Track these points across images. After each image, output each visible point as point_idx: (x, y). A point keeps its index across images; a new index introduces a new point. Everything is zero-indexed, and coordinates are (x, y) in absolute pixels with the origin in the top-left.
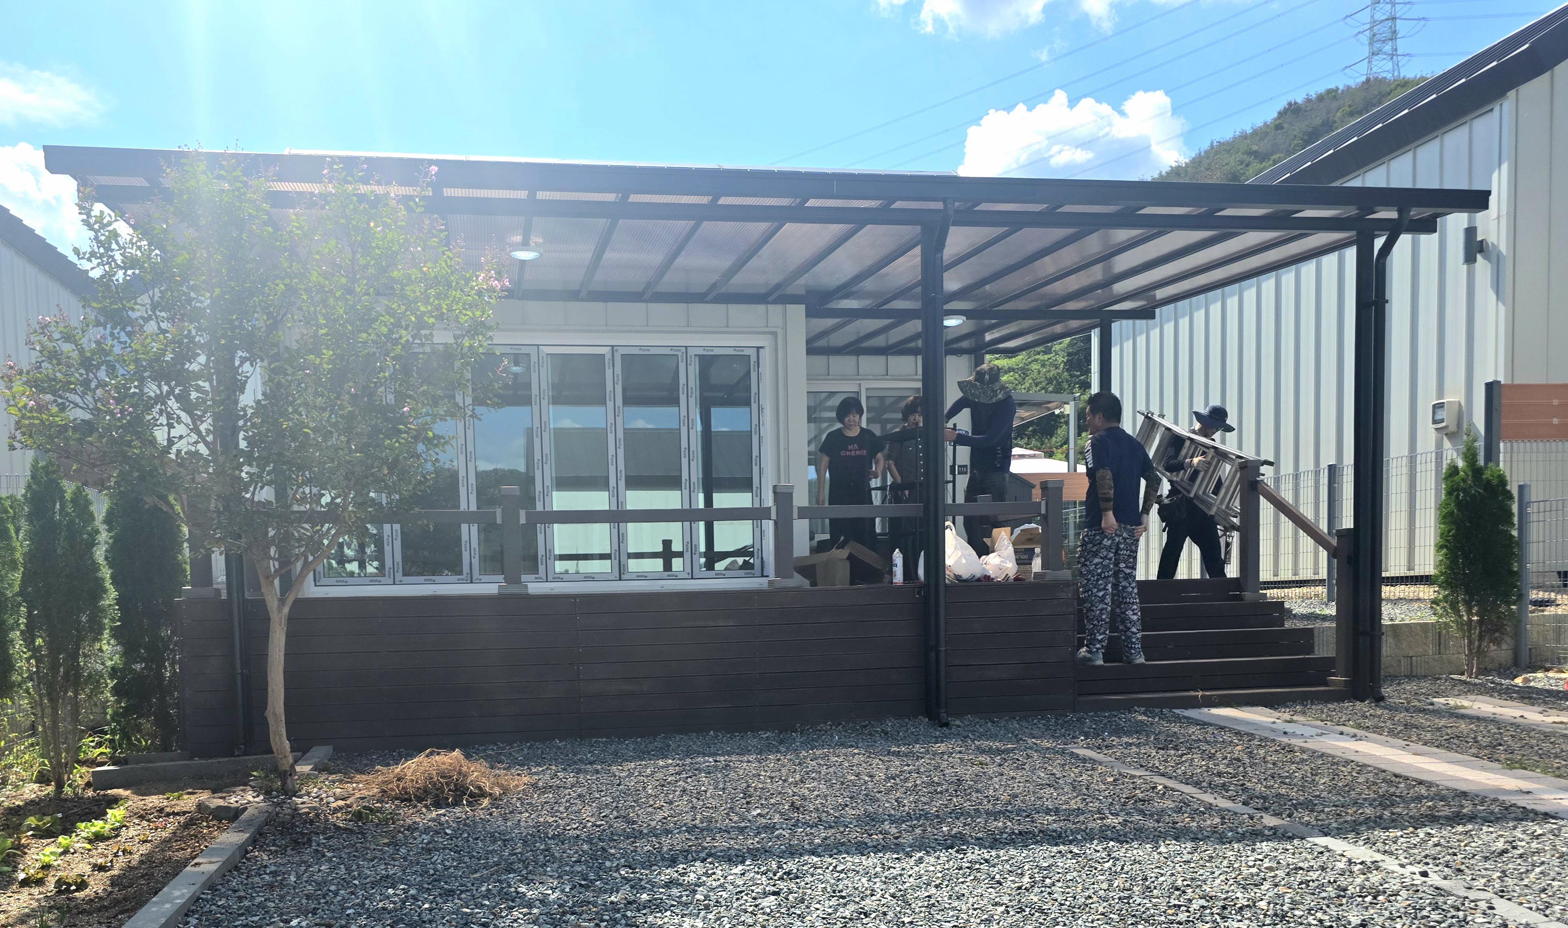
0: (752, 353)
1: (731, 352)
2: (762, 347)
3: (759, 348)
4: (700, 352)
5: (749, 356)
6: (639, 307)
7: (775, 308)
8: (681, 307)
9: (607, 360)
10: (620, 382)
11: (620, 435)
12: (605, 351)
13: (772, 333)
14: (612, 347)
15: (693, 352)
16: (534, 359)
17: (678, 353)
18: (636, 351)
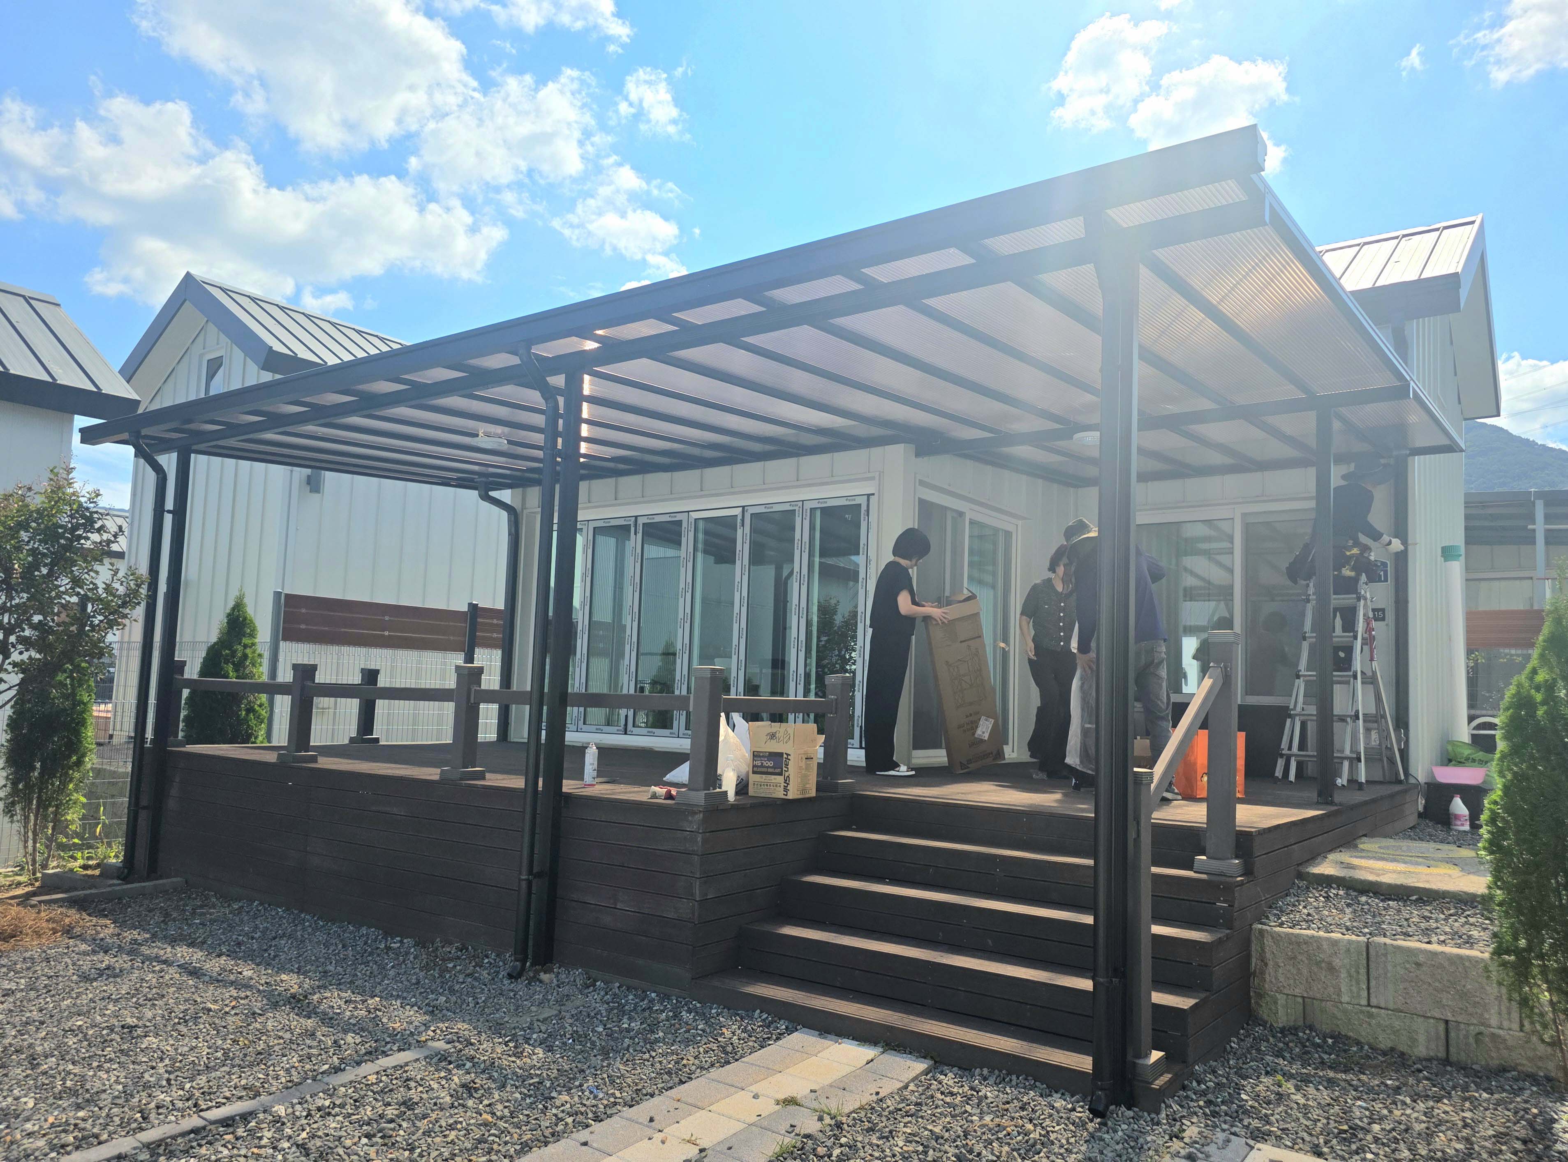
0: (862, 501)
1: (843, 502)
2: (873, 494)
3: (869, 495)
4: (815, 505)
5: (860, 505)
6: (758, 466)
7: (877, 451)
8: (793, 461)
9: (739, 521)
10: (748, 541)
11: (745, 593)
12: (738, 512)
13: (873, 478)
14: (743, 507)
15: (808, 506)
16: (684, 525)
17: (796, 508)
18: (762, 510)
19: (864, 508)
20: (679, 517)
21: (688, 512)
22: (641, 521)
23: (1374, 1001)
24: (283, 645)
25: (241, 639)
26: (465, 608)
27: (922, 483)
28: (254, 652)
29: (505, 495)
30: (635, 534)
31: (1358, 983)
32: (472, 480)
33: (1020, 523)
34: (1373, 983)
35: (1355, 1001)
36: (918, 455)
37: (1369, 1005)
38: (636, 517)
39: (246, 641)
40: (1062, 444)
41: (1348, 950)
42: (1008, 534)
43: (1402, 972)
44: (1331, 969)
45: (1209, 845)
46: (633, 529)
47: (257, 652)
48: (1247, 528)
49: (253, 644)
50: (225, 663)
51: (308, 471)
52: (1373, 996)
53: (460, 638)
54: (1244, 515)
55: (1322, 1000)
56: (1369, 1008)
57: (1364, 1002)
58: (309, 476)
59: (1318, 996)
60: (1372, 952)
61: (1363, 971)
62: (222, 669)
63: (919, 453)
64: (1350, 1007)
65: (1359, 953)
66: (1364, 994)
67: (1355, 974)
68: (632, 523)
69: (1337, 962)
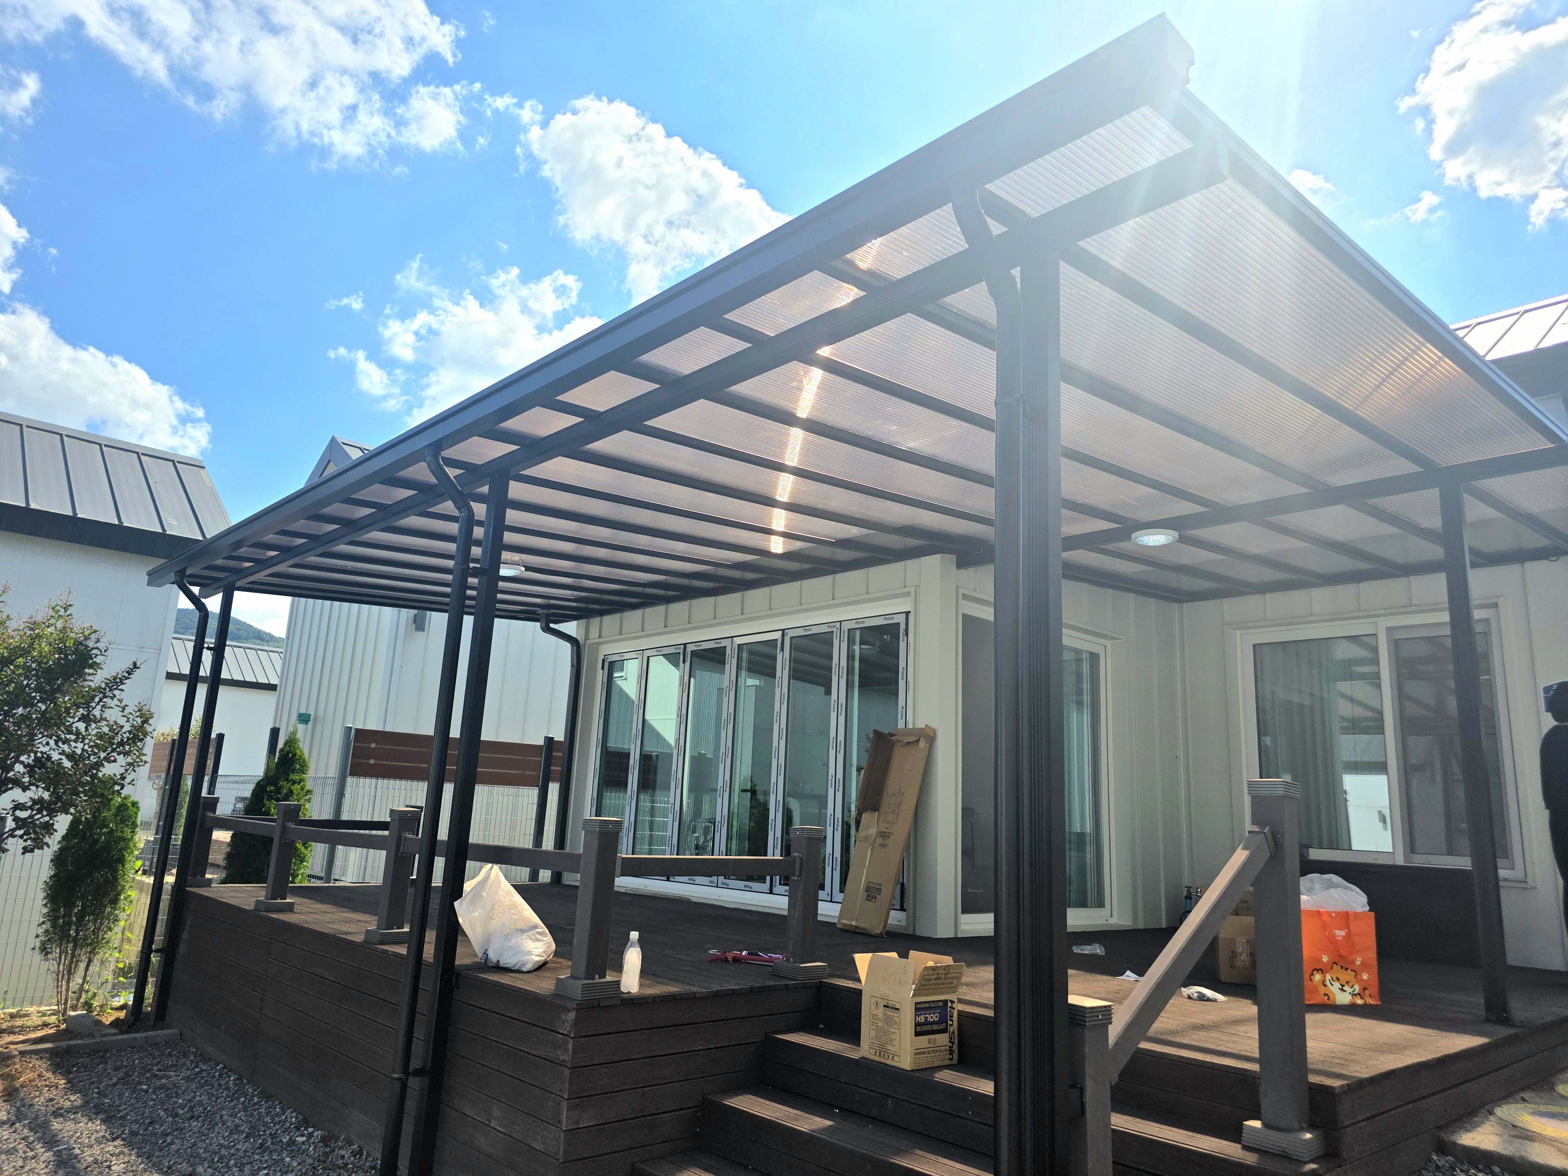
0: (901, 619)
1: (881, 621)
2: (911, 612)
3: (908, 613)
4: (853, 625)
5: (899, 623)
6: (794, 586)
7: (912, 564)
8: (828, 579)
9: (779, 645)
10: (789, 667)
12: (777, 635)
13: (908, 594)
14: (783, 630)
15: (846, 626)
16: (728, 651)
17: (834, 630)
18: (801, 632)
19: (902, 627)
20: (724, 643)
21: (732, 637)
22: (690, 648)
24: (350, 780)
25: (288, 775)
26: (541, 742)
27: (965, 597)
28: (302, 789)
29: (570, 628)
30: (684, 662)
32: (534, 613)
33: (1109, 643)
36: (960, 565)
38: (685, 645)
39: (294, 777)
40: (1123, 545)
42: (1094, 657)
45: (1266, 1103)
46: (682, 657)
47: (306, 789)
48: (1396, 645)
49: (301, 780)
50: (267, 800)
51: (415, 611)
53: (534, 773)
54: (1390, 630)
58: (415, 615)
62: (264, 805)
63: (961, 564)
68: (681, 651)
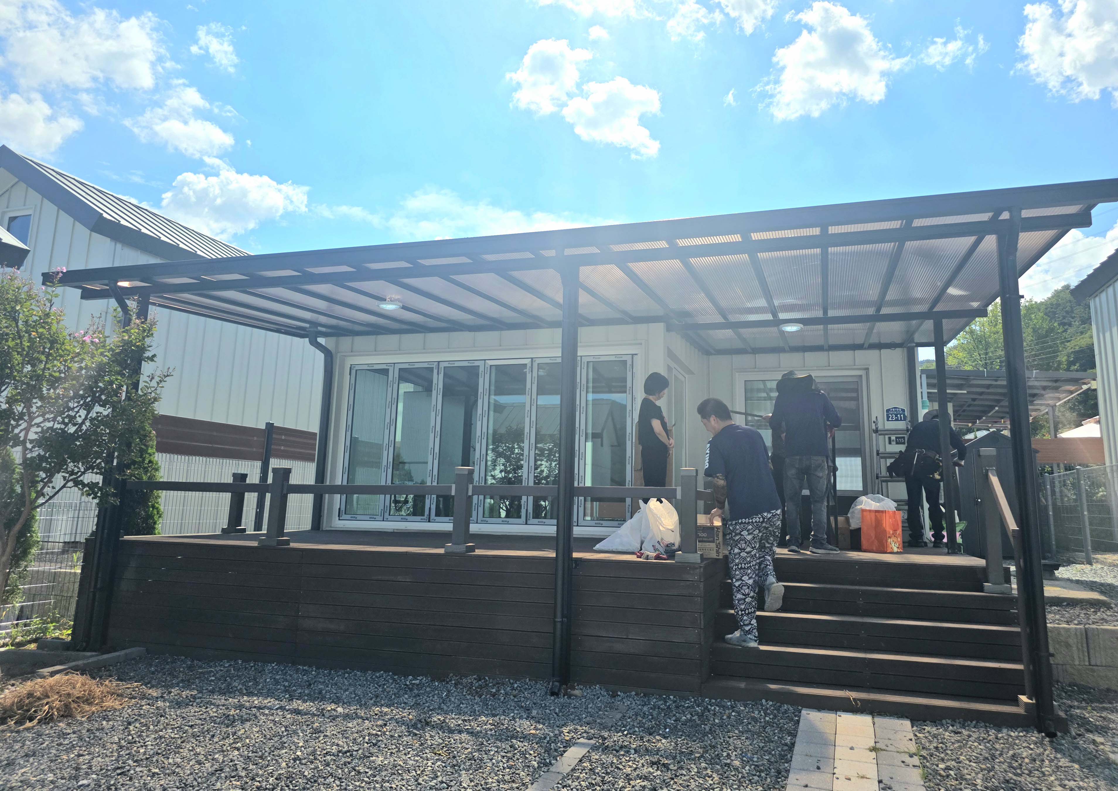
0: (628, 359)
1: (613, 358)
2: (636, 354)
3: (633, 355)
4: (591, 359)
5: (626, 361)
9: (528, 368)
10: (536, 382)
11: (534, 418)
12: (527, 361)
14: (532, 358)
15: (586, 360)
16: (481, 369)
18: (547, 361)
19: (629, 363)
20: (476, 364)
21: (485, 360)
22: (442, 365)
23: (1093, 663)
30: (438, 374)
31: (1083, 652)
34: (1092, 652)
35: (1082, 664)
37: (1090, 665)
38: (439, 362)
41: (1076, 634)
43: (1109, 644)
44: (1068, 646)
46: (435, 371)
52: (1092, 659)
55: (1062, 665)
56: (1091, 667)
57: (1087, 663)
59: (1061, 663)
60: (1090, 634)
61: (1085, 645)
64: (1080, 667)
65: (1081, 634)
66: (1087, 659)
67: (1080, 647)
68: (435, 366)
69: (1071, 641)
